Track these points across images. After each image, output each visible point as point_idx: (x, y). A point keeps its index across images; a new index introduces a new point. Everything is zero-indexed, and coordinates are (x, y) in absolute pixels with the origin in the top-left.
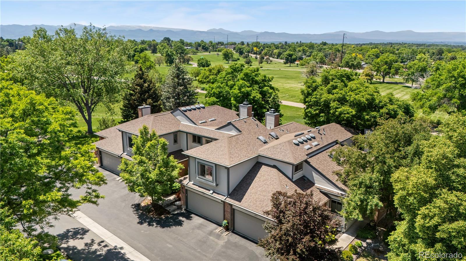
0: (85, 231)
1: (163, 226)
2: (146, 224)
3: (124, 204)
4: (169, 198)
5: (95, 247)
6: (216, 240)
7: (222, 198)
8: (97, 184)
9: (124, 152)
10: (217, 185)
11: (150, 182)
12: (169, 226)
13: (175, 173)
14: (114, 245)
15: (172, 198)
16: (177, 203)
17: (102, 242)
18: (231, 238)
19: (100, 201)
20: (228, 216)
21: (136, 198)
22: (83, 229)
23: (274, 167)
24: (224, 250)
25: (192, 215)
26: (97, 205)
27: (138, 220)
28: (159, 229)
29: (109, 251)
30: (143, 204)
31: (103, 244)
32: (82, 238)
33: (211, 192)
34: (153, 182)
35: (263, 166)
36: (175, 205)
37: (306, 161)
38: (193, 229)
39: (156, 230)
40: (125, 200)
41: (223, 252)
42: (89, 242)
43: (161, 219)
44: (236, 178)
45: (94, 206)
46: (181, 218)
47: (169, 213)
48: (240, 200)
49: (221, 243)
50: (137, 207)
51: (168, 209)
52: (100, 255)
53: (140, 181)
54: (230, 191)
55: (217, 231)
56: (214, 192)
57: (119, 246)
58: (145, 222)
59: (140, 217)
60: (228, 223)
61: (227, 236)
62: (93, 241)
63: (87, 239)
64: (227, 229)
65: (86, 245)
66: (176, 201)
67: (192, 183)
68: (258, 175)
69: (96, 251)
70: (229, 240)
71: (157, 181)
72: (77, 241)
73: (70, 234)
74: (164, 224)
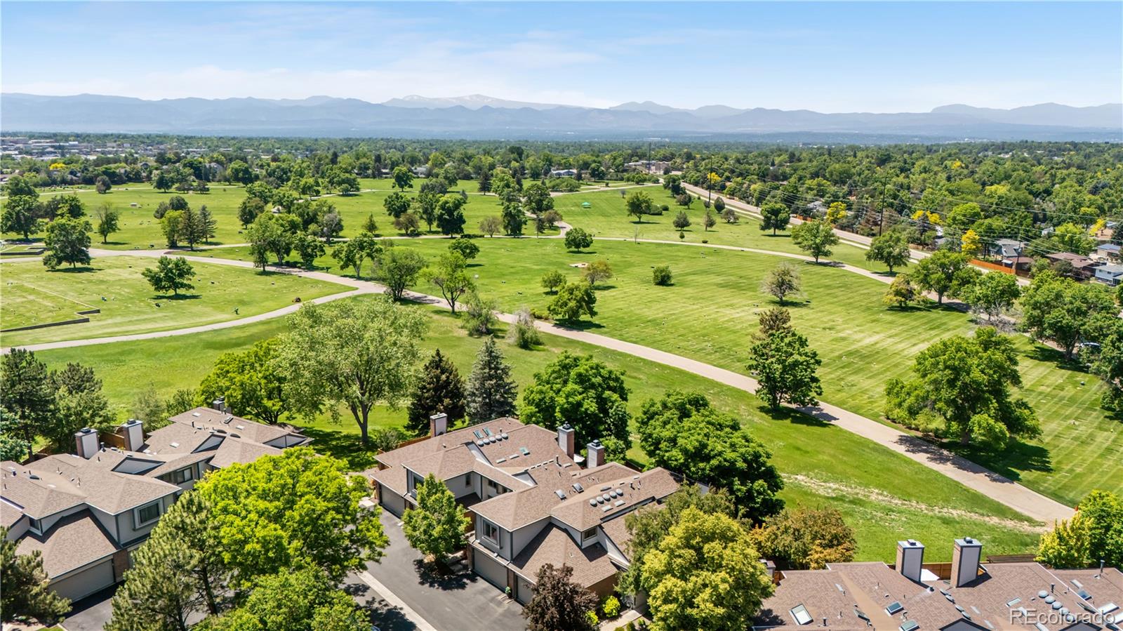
0: (365, 588)
1: (445, 588)
2: (427, 585)
3: (405, 559)
4: (455, 555)
5: (376, 605)
6: (496, 607)
7: (504, 563)
8: (383, 547)
9: (408, 492)
10: (501, 548)
11: (433, 540)
12: (451, 588)
13: (462, 528)
14: (394, 605)
15: (459, 554)
16: (464, 561)
17: (383, 600)
18: (511, 607)
19: (382, 559)
20: (512, 582)
21: (418, 555)
22: (363, 585)
23: (565, 531)
24: (501, 618)
25: (478, 578)
26: (380, 563)
27: (419, 580)
28: (440, 590)
29: (389, 610)
30: (426, 561)
31: (384, 603)
32: (363, 596)
33: (496, 554)
34: (436, 540)
35: (554, 528)
36: (461, 564)
37: (600, 526)
38: (475, 594)
39: (437, 592)
40: (407, 554)
41: (500, 620)
42: (370, 600)
43: (444, 579)
44: (519, 545)
45: (377, 564)
46: (465, 580)
47: (453, 573)
48: (521, 567)
49: (500, 610)
50: (420, 563)
51: (452, 568)
52: (381, 613)
53: (423, 537)
54: (514, 557)
55: (500, 598)
56: (498, 555)
57: (399, 606)
58: (427, 582)
59: (422, 576)
60: (511, 590)
61: (509, 604)
62: (374, 599)
63: (368, 597)
64: (510, 596)
65: (367, 602)
66: (463, 559)
67: (479, 541)
68: (546, 540)
69: (377, 609)
70: (509, 608)
71: (440, 538)
72: (358, 597)
73: (351, 589)
74: (446, 586)
